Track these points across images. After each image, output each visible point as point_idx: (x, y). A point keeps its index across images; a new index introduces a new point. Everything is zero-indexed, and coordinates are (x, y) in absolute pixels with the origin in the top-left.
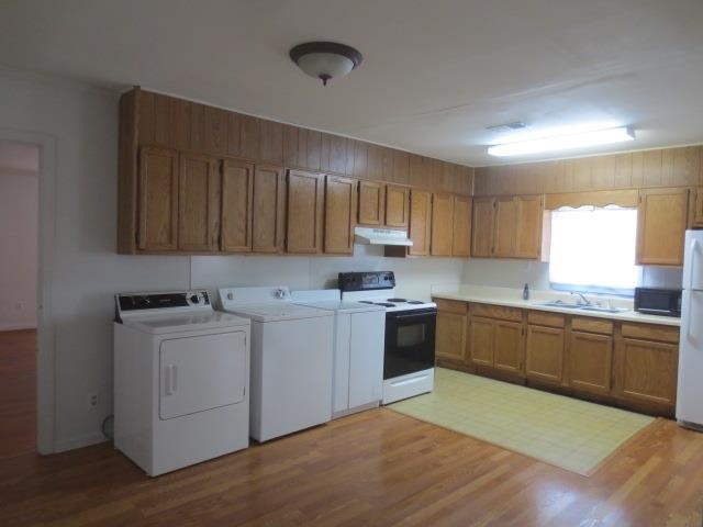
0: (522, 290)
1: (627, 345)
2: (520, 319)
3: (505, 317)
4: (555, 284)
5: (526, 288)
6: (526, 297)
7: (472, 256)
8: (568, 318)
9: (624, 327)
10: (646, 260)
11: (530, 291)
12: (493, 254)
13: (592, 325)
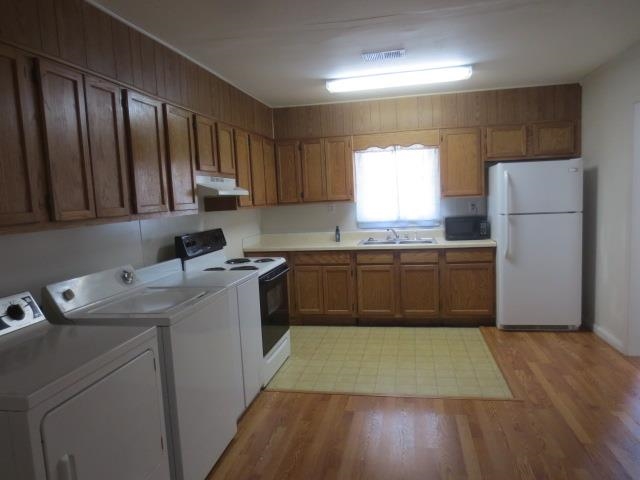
0: (334, 233)
1: (452, 269)
2: (348, 261)
3: (333, 262)
4: (362, 223)
5: (337, 230)
6: (338, 240)
7: (279, 203)
8: (396, 253)
9: (448, 254)
10: (450, 192)
11: (341, 232)
12: (302, 199)
13: (420, 257)
